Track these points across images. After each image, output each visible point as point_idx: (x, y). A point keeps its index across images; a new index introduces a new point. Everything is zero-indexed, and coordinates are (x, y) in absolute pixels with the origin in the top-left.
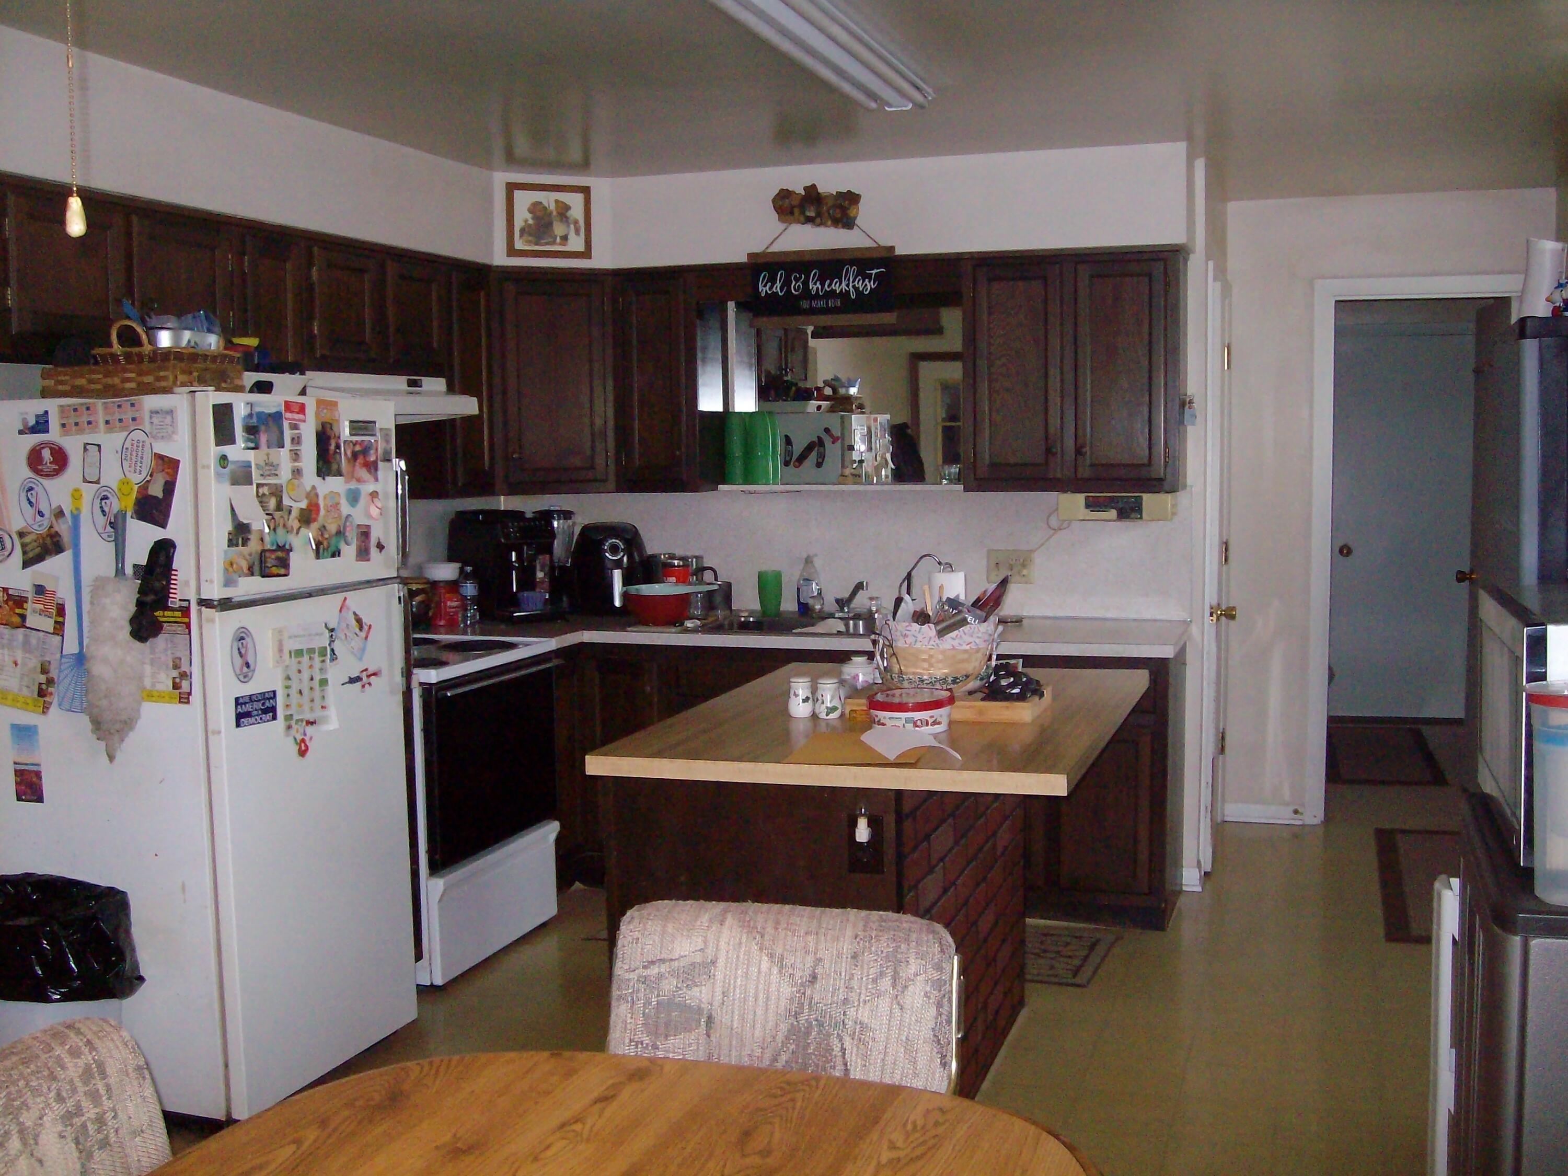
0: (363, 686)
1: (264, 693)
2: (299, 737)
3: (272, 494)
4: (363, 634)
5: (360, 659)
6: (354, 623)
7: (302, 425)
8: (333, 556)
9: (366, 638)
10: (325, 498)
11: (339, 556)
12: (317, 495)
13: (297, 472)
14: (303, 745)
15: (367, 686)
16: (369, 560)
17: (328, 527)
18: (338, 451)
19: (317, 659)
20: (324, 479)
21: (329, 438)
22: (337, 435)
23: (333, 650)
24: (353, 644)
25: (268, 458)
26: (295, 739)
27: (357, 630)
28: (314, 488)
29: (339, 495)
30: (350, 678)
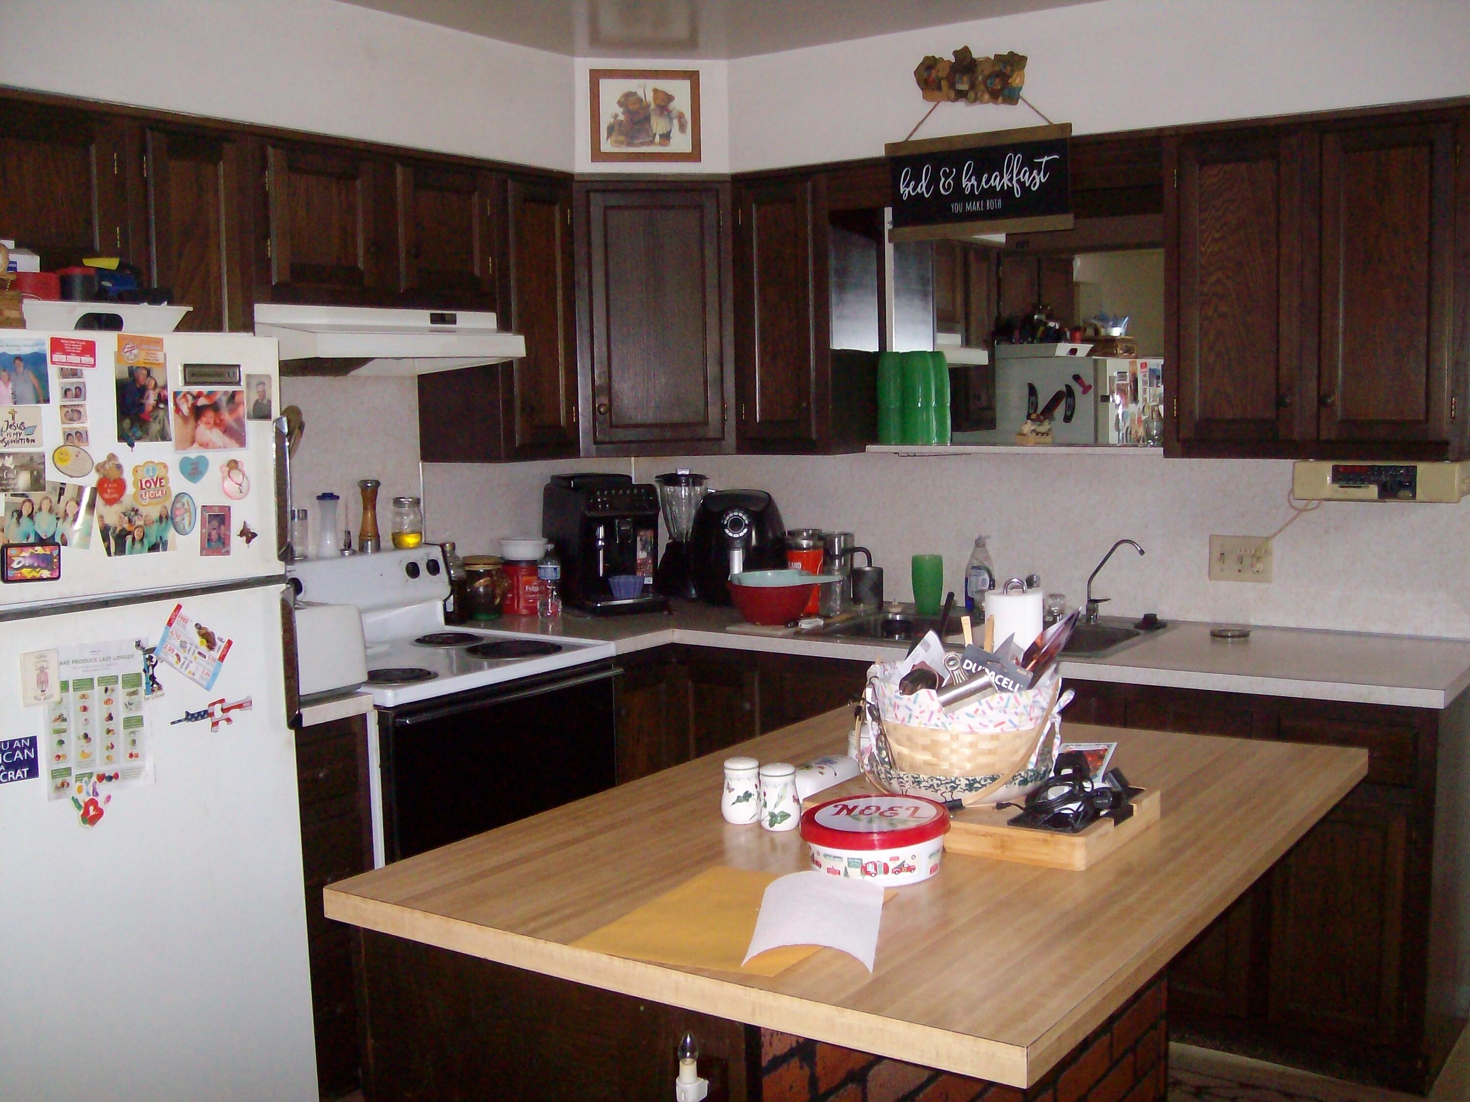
0: (215, 724)
1: (12, 742)
2: (83, 798)
3: (22, 467)
4: (216, 654)
5: (208, 688)
6: (198, 639)
7: (87, 371)
8: (154, 548)
9: (222, 658)
10: (136, 470)
11: (165, 549)
12: (119, 467)
13: (76, 438)
14: (91, 808)
15: (223, 723)
16: (228, 553)
17: (143, 510)
18: (162, 406)
19: (120, 693)
20: (131, 445)
21: (143, 390)
22: (160, 383)
23: (153, 678)
24: (192, 667)
25: (13, 418)
26: (76, 801)
27: (204, 649)
28: (112, 457)
29: (165, 466)
30: (188, 713)
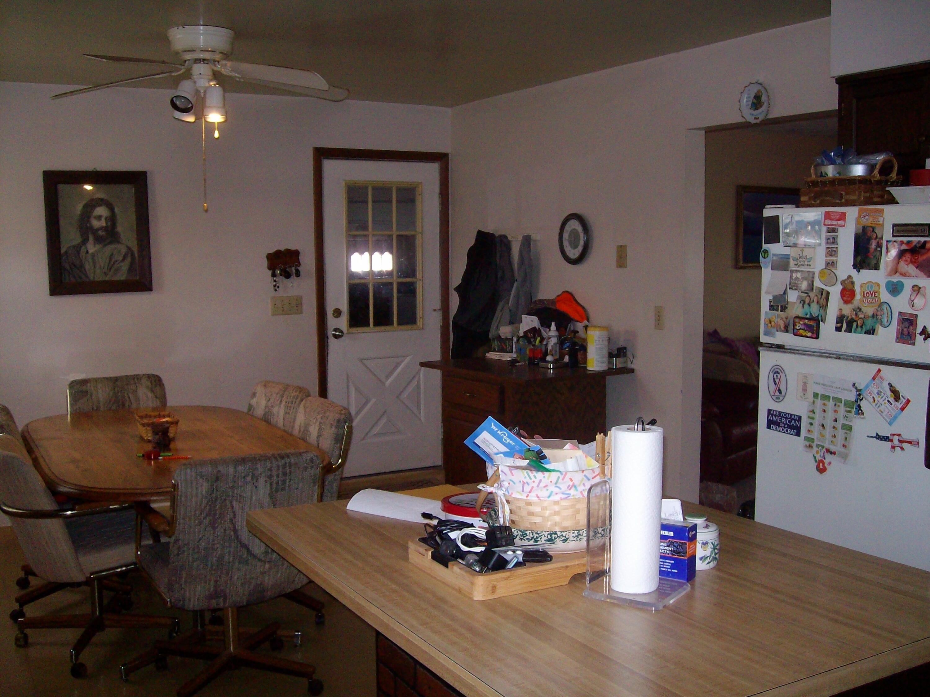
0: (893, 447)
1: (791, 415)
2: (818, 458)
3: (804, 279)
4: (899, 405)
5: (890, 424)
6: (889, 393)
7: (840, 229)
8: (867, 332)
9: (903, 409)
10: (861, 286)
11: (873, 334)
12: (853, 283)
13: (830, 265)
14: (821, 465)
15: (898, 449)
17: (864, 309)
18: (879, 249)
19: (842, 409)
20: (859, 271)
21: (869, 239)
22: (879, 236)
23: (859, 406)
24: (882, 408)
25: (802, 253)
26: (815, 457)
27: (892, 400)
28: (850, 277)
29: (878, 285)
30: (877, 434)
